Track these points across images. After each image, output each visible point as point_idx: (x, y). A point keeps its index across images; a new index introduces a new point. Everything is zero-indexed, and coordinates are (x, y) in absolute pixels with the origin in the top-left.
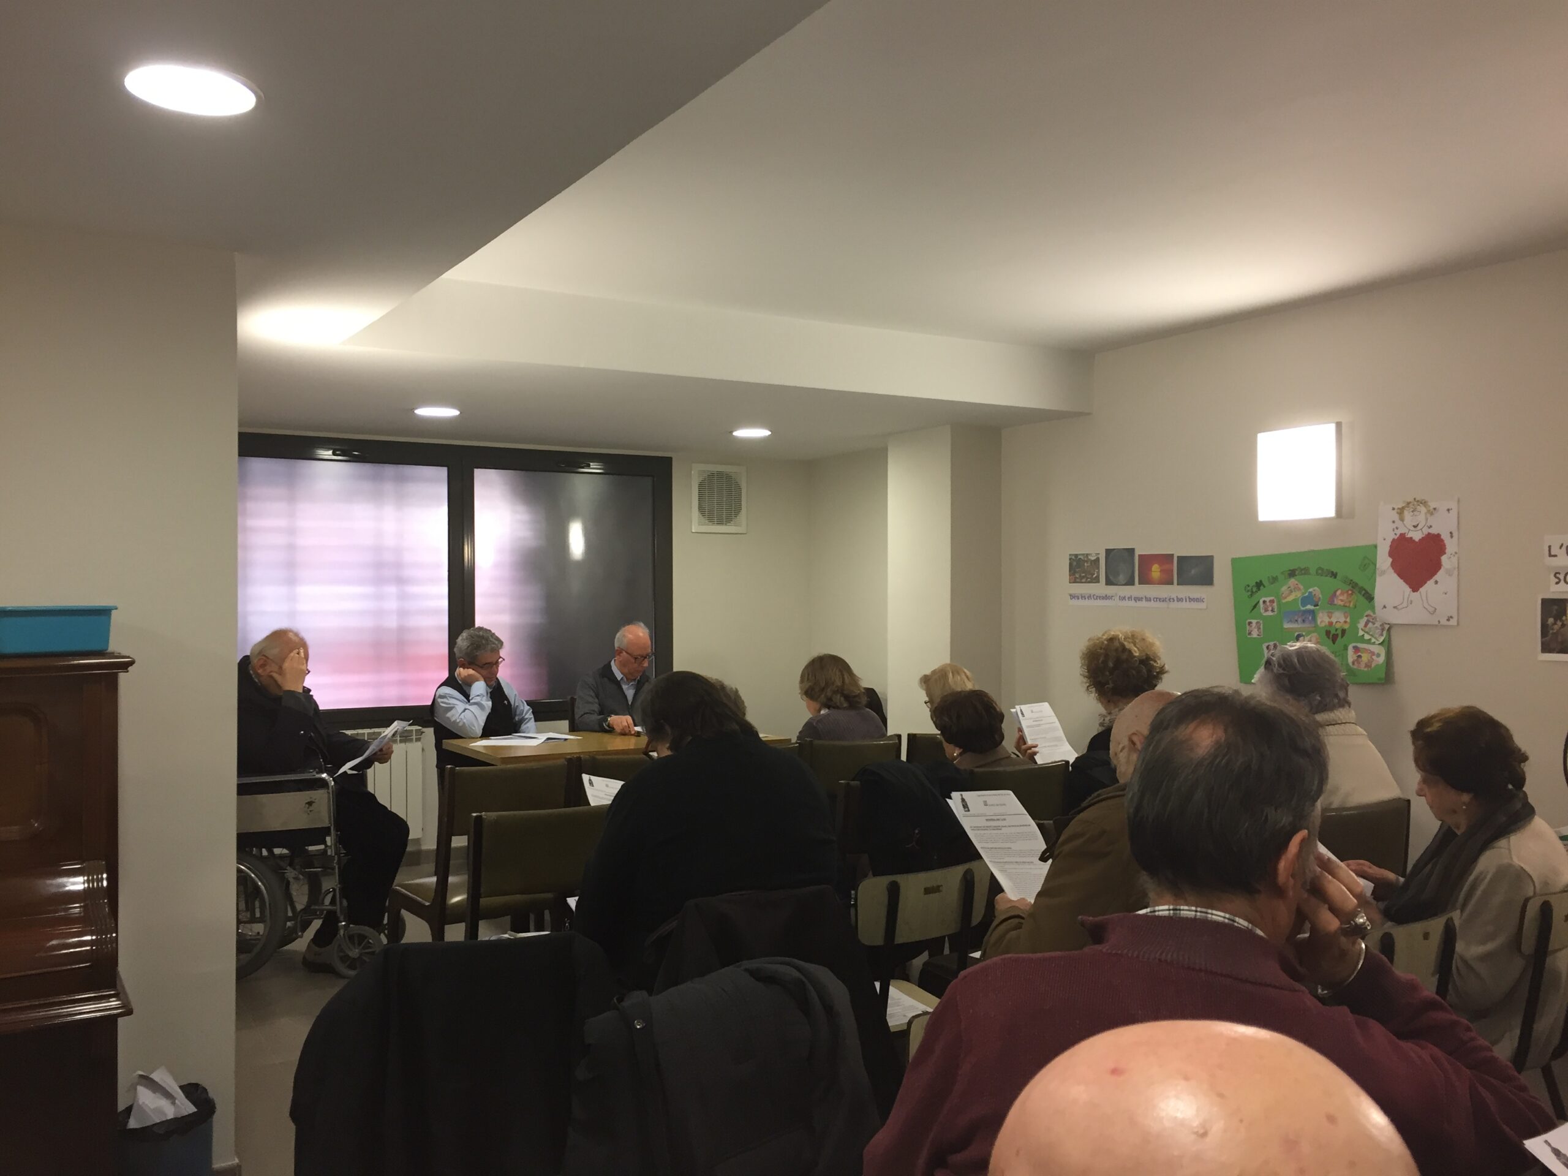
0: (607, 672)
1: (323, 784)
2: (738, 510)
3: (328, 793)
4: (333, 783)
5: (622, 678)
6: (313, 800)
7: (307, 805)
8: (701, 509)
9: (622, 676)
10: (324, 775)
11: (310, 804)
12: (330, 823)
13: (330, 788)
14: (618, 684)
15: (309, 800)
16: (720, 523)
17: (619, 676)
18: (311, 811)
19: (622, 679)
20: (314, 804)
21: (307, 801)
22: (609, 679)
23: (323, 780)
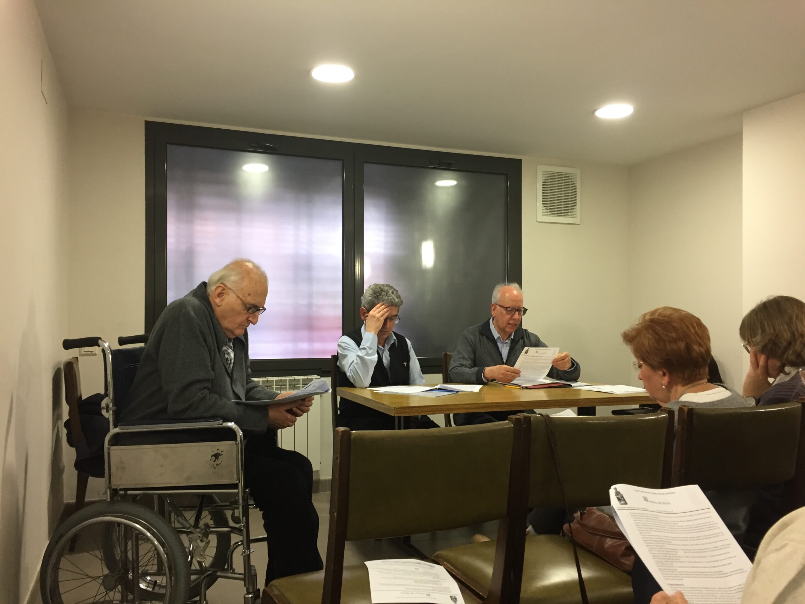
0: (485, 330)
1: (230, 435)
2: (574, 205)
3: (237, 444)
4: (241, 433)
5: (499, 336)
6: (220, 452)
7: (214, 458)
8: (544, 203)
9: (498, 335)
10: (231, 424)
11: (216, 456)
12: (238, 479)
13: (239, 439)
14: (494, 342)
15: (216, 452)
16: (559, 215)
17: (496, 335)
18: (217, 465)
19: (498, 338)
20: (220, 457)
21: (213, 453)
22: (487, 338)
23: (230, 429)
